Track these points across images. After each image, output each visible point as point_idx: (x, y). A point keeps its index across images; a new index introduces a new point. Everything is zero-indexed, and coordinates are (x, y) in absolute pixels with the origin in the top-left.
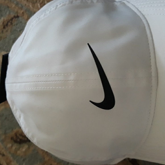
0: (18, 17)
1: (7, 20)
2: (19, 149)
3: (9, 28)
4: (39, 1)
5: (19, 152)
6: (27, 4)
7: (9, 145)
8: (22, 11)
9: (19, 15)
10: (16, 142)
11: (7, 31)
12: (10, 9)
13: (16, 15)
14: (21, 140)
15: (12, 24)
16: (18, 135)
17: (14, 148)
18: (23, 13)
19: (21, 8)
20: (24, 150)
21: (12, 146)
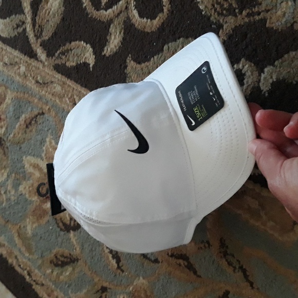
0: (43, 114)
1: (29, 118)
2: (61, 274)
3: (33, 128)
4: (67, 96)
5: (61, 277)
6: (53, 99)
7: (49, 271)
8: (48, 107)
9: (44, 111)
10: (56, 265)
11: (31, 131)
12: (31, 105)
13: (41, 112)
14: (62, 262)
15: (36, 122)
16: (58, 257)
17: (55, 273)
18: (49, 109)
19: (47, 103)
20: (68, 274)
21: (52, 272)
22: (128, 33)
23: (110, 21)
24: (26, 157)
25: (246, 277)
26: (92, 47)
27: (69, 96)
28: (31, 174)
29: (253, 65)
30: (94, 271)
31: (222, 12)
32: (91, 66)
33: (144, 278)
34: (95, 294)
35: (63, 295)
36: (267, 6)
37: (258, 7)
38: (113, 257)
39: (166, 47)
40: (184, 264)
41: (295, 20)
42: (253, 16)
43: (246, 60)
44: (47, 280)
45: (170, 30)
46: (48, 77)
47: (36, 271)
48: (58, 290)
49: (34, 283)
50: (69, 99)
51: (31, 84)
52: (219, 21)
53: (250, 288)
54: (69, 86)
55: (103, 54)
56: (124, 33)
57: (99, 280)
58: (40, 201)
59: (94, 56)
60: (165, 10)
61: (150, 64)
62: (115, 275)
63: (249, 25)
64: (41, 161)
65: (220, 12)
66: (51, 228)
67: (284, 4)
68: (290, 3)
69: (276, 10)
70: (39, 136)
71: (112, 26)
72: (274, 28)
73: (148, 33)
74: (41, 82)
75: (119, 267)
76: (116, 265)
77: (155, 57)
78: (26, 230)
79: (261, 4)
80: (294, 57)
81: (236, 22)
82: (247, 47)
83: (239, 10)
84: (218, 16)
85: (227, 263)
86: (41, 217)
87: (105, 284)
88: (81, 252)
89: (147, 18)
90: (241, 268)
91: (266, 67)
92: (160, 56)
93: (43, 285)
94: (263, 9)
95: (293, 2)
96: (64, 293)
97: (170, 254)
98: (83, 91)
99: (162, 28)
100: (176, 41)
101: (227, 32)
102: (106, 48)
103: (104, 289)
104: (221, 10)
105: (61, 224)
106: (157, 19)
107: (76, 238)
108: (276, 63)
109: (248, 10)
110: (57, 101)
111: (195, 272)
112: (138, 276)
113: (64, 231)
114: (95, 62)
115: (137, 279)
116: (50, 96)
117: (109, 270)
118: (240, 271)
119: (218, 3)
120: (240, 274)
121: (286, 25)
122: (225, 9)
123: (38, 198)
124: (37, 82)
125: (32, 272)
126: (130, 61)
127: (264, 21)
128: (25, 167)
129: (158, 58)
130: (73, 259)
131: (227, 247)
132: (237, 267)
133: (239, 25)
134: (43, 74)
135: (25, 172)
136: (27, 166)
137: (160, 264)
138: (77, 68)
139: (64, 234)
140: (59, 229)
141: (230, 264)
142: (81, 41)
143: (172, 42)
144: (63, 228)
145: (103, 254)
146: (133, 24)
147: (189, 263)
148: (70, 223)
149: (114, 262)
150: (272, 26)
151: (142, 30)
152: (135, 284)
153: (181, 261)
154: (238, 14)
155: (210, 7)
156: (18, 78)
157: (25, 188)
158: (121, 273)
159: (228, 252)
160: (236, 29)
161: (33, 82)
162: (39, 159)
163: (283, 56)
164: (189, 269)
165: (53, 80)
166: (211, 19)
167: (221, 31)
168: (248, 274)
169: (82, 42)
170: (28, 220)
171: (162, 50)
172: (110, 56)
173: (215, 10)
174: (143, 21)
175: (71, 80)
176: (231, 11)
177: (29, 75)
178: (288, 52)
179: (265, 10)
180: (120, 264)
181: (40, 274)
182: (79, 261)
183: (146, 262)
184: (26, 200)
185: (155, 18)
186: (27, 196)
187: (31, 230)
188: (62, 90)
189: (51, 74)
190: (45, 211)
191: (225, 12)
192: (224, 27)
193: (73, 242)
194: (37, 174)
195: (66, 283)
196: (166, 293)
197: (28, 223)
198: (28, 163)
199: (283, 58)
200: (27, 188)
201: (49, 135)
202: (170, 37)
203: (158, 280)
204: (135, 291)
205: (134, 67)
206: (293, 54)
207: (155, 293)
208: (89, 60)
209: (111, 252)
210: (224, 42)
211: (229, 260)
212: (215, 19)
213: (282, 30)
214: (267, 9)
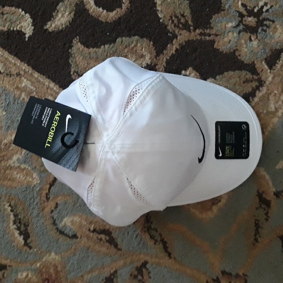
22: (79, 16)
25: (165, 248)
26: (31, 18)
29: (198, 74)
31: (178, 25)
32: (27, 36)
33: (56, 254)
36: (217, 31)
37: (210, 30)
38: (20, 234)
39: (119, 40)
40: (105, 238)
41: (237, 48)
42: (205, 36)
43: (193, 69)
45: (126, 26)
52: (174, 31)
53: (168, 258)
55: (45, 28)
56: (74, 15)
59: (33, 28)
60: (124, 7)
61: (99, 51)
62: (21, 252)
63: (201, 42)
65: (177, 25)
67: (230, 34)
68: (235, 34)
69: (224, 36)
72: (220, 50)
73: (102, 22)
75: (26, 244)
76: (22, 242)
77: (107, 46)
79: (212, 28)
80: (232, 76)
81: (190, 37)
82: (196, 59)
84: (175, 27)
85: (149, 237)
89: (103, 9)
90: (162, 240)
92: (111, 46)
94: (214, 33)
97: (92, 229)
98: (11, 59)
99: (118, 22)
100: (130, 37)
101: (181, 42)
102: (49, 23)
103: (3, 267)
104: (178, 24)
106: (115, 12)
108: (217, 77)
109: (201, 30)
111: (116, 246)
112: (49, 251)
114: (33, 34)
115: (48, 255)
117: (14, 246)
118: (161, 243)
119: (176, 17)
120: (160, 246)
121: (230, 50)
122: (181, 23)
126: (77, 43)
127: (213, 42)
129: (109, 47)
132: (159, 240)
133: (192, 40)
137: (78, 239)
138: (8, 34)
141: (152, 237)
142: (19, 8)
143: (125, 37)
145: (7, 231)
146: (86, 9)
147: (111, 237)
149: (21, 239)
150: (219, 48)
151: (96, 17)
152: (44, 260)
153: (103, 236)
154: (192, 31)
155: (169, 18)
158: (28, 249)
159: (153, 227)
160: (189, 43)
163: (223, 73)
164: (110, 243)
166: (168, 28)
167: (175, 40)
169: (20, 10)
171: (114, 41)
172: (53, 32)
173: (173, 21)
174: (98, 10)
176: (186, 27)
179: (216, 34)
180: (28, 241)
183: (62, 238)
185: (112, 11)
191: (181, 26)
192: (179, 38)
196: (80, 268)
199: (223, 75)
202: (126, 32)
203: (73, 255)
204: (43, 267)
205: (81, 49)
206: (231, 73)
207: (67, 268)
208: (25, 29)
209: (18, 229)
210: (177, 50)
211: (152, 234)
212: (172, 29)
213: (226, 53)
214: (217, 33)
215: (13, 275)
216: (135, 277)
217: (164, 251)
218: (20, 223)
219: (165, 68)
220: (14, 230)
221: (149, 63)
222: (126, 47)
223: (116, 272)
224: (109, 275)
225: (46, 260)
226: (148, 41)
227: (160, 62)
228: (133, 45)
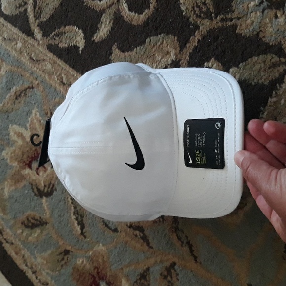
0: (32, 88)
1: (19, 90)
2: (30, 235)
3: (22, 99)
4: (56, 74)
5: (30, 238)
6: (43, 76)
7: (19, 231)
8: (37, 82)
9: (33, 85)
10: (27, 227)
11: (19, 102)
12: (23, 78)
13: (31, 86)
14: (32, 224)
15: (25, 94)
16: (30, 219)
17: (24, 234)
18: (38, 84)
19: (37, 79)
20: (36, 235)
21: (22, 232)
22: (117, 24)
23: (103, 11)
24: (12, 125)
25: (192, 251)
26: (83, 32)
27: (58, 74)
28: (15, 142)
29: (220, 64)
30: (60, 234)
31: (200, 15)
32: (81, 49)
33: (103, 245)
34: (57, 255)
35: (29, 255)
36: (239, 14)
37: (231, 14)
38: (79, 224)
39: (148, 41)
40: (140, 235)
41: (261, 29)
42: (226, 22)
43: (215, 59)
44: (17, 240)
45: (153, 26)
46: (41, 55)
47: (8, 230)
48: (26, 250)
49: (5, 241)
50: (57, 77)
51: (25, 59)
52: (196, 22)
53: (194, 262)
54: (59, 65)
55: (93, 40)
56: (113, 23)
57: (63, 243)
58: (20, 167)
59: (84, 41)
60: (152, 7)
61: (132, 54)
62: (78, 240)
63: (222, 29)
64: (25, 131)
66: (26, 192)
67: (253, 14)
68: (259, 14)
69: (246, 18)
70: (26, 108)
71: (103, 16)
72: (243, 34)
73: (134, 26)
74: (34, 58)
75: (82, 233)
76: (80, 231)
77: (138, 48)
78: (4, 192)
79: (234, 12)
80: (256, 62)
81: (211, 25)
82: (217, 48)
83: (215, 15)
84: (197, 18)
85: (176, 237)
86: (19, 182)
87: (69, 248)
88: (51, 217)
89: (135, 13)
90: (188, 243)
91: (231, 67)
92: (142, 47)
93: (12, 243)
94: (236, 16)
95: (261, 13)
96: (31, 253)
97: (129, 225)
98: (70, 71)
99: (147, 23)
100: (157, 36)
101: (203, 33)
102: (95, 35)
103: (66, 252)
104: (200, 13)
105: (35, 190)
106: (144, 14)
107: (48, 203)
108: (240, 65)
109: (222, 16)
110: (47, 78)
111: (148, 244)
112: (98, 242)
113: (37, 196)
114: (85, 47)
115: (97, 246)
116: (41, 73)
117: (74, 235)
118: (187, 246)
119: (198, 7)
120: (186, 248)
121: (253, 32)
122: (203, 12)
123: (18, 164)
124: (31, 58)
125: (4, 231)
126: (115, 49)
127: (235, 27)
128: (11, 134)
129: (140, 49)
130: (42, 223)
131: (179, 223)
132: (185, 241)
133: (214, 28)
134: (37, 52)
135: (9, 139)
136: (12, 133)
137: (119, 233)
138: (68, 50)
139: (37, 199)
140: (33, 194)
141: (179, 238)
142: (75, 26)
143: (154, 36)
144: (37, 193)
145: (70, 220)
146: (122, 16)
147: (144, 234)
148: (44, 189)
149: (78, 228)
150: (241, 32)
151: (130, 22)
152: (94, 249)
153: (137, 232)
154: (213, 19)
155: (191, 9)
156: (14, 53)
157: (7, 154)
158: (84, 238)
159: (179, 228)
160: (210, 32)
161: (27, 58)
162: (24, 129)
163: (247, 60)
164: (143, 240)
165: (45, 58)
166: (190, 20)
167: (197, 31)
168: (193, 248)
169: (76, 27)
170: (6, 183)
171: (145, 42)
172: (98, 42)
173: (195, 12)
174: (131, 14)
175: (61, 60)
176: (208, 15)
177: (25, 51)
178: (252, 57)
180: (84, 231)
181: (11, 233)
182: (48, 225)
183: (107, 231)
184: (7, 165)
185: (142, 13)
186: (9, 161)
187: (8, 192)
188: (52, 68)
189: (45, 52)
190: (23, 176)
191: (202, 15)
192: (200, 28)
193: (44, 207)
194: (20, 142)
195: (33, 244)
196: (121, 261)
197: (6, 186)
198: (13, 131)
199: (247, 61)
200: (10, 154)
201: (35, 107)
202: (153, 31)
203: (115, 248)
204: (94, 256)
205: (118, 54)
206: (255, 58)
207: (111, 260)
208: (79, 43)
209: (77, 219)
210: (199, 42)
211: (179, 235)
212: (194, 20)
213: (249, 36)
214: (239, 17)
215: (74, 260)
216: (165, 277)
217: (191, 254)
218: (78, 214)
219: (188, 62)
220: (75, 220)
221: (174, 59)
222: (154, 46)
223: (148, 269)
224: (143, 271)
225: (96, 250)
226: (173, 37)
227: (184, 56)
228: (159, 44)
